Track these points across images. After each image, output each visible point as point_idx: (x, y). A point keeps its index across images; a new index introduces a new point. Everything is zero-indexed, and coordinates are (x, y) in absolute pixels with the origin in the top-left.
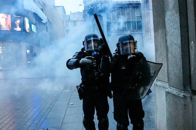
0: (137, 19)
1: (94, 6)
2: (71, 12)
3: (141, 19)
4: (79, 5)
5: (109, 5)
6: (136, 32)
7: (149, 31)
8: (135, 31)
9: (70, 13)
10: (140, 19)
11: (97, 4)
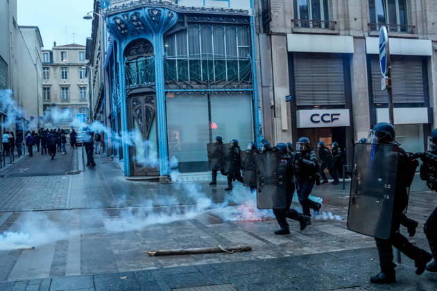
0: (240, 55)
1: (130, 15)
2: (55, 43)
3: (251, 55)
4: (85, 18)
5: (170, 15)
6: (238, 87)
7: (268, 87)
8: (236, 86)
9: (53, 46)
10: (249, 55)
11: (141, 8)
